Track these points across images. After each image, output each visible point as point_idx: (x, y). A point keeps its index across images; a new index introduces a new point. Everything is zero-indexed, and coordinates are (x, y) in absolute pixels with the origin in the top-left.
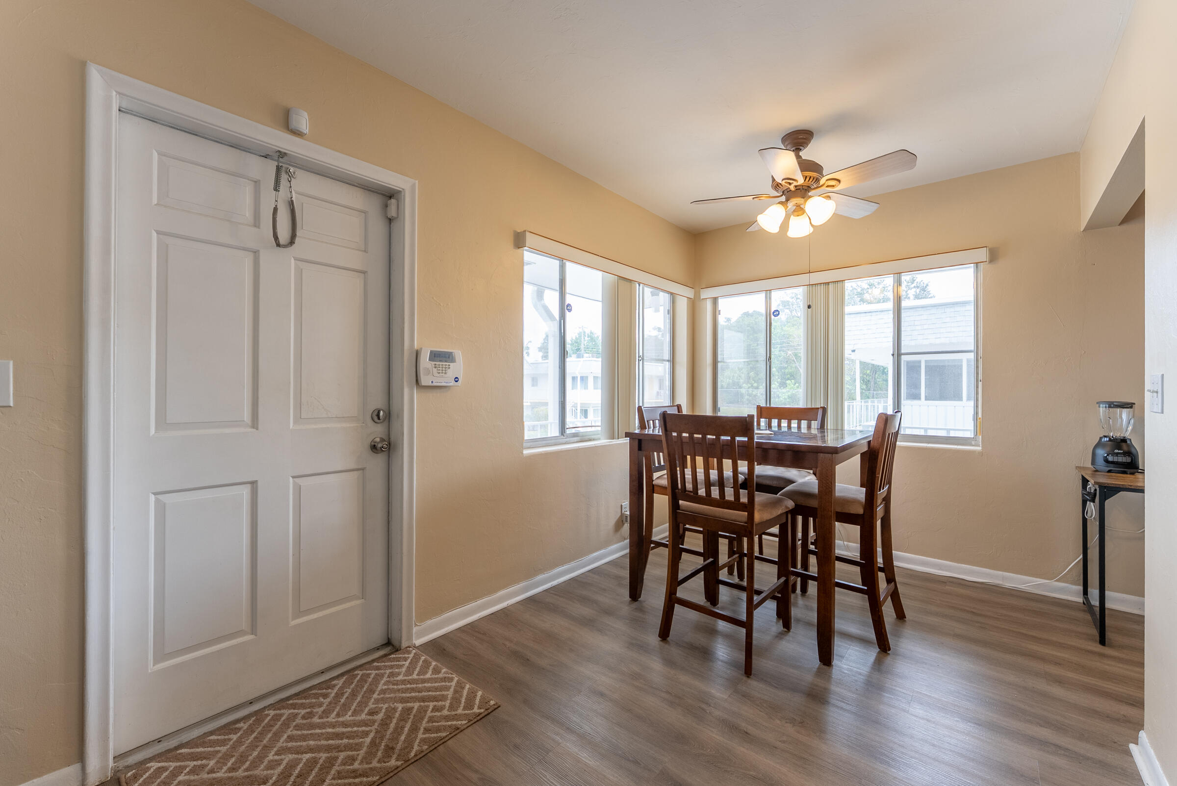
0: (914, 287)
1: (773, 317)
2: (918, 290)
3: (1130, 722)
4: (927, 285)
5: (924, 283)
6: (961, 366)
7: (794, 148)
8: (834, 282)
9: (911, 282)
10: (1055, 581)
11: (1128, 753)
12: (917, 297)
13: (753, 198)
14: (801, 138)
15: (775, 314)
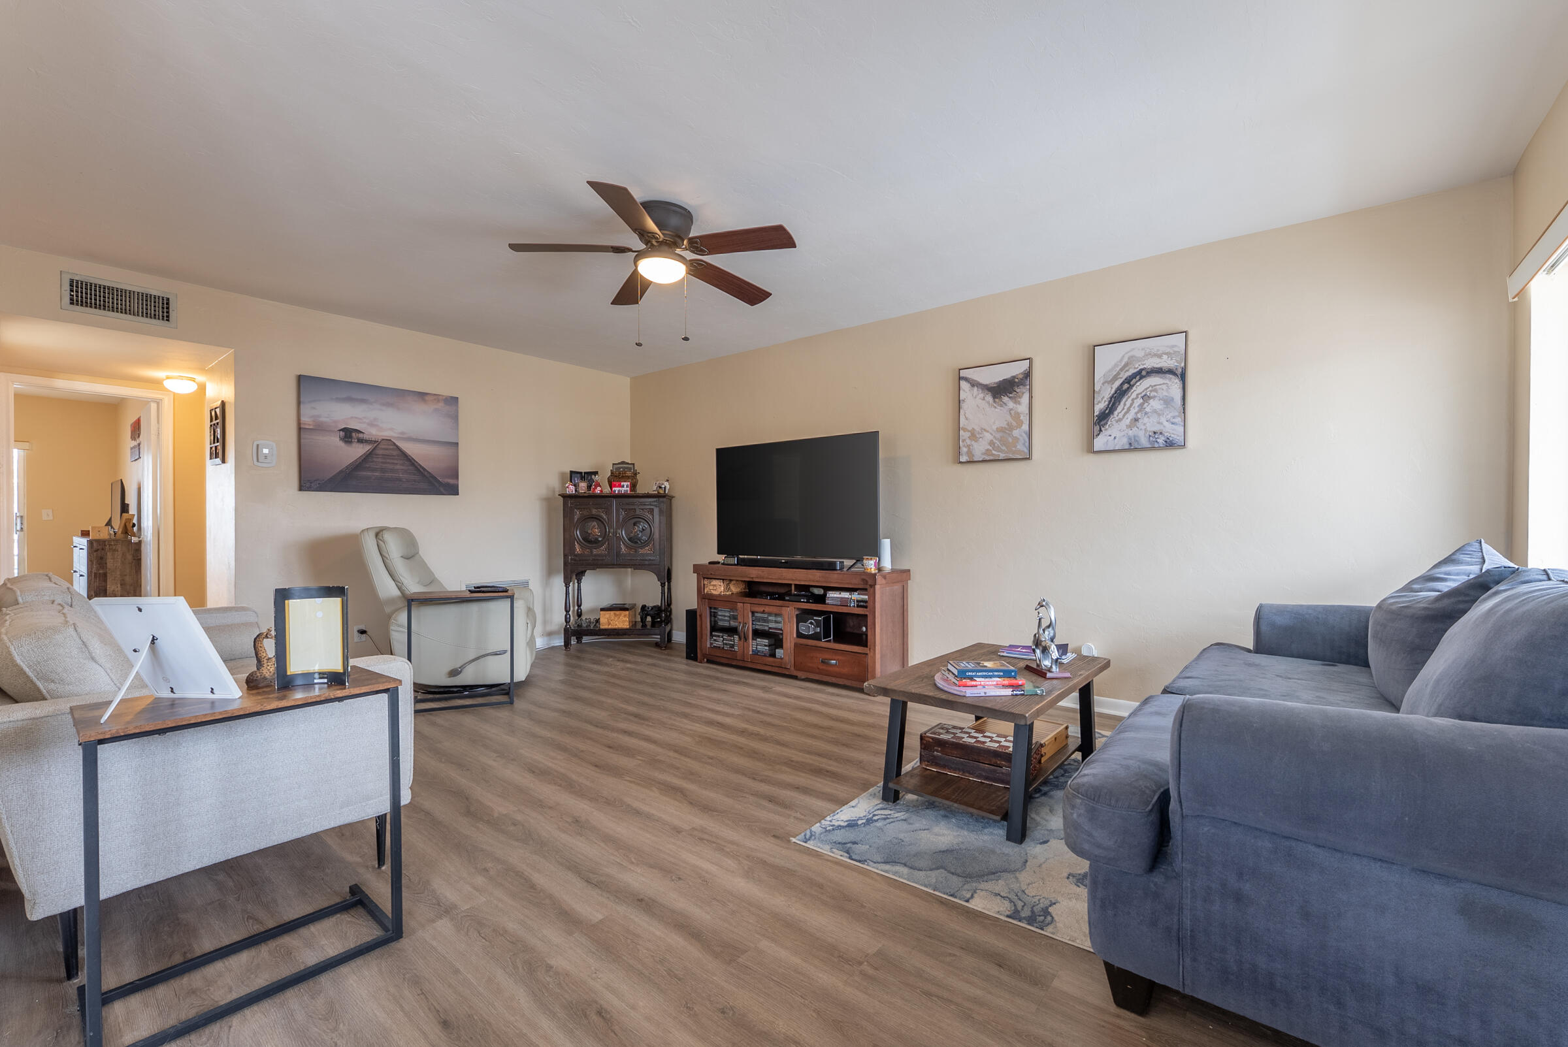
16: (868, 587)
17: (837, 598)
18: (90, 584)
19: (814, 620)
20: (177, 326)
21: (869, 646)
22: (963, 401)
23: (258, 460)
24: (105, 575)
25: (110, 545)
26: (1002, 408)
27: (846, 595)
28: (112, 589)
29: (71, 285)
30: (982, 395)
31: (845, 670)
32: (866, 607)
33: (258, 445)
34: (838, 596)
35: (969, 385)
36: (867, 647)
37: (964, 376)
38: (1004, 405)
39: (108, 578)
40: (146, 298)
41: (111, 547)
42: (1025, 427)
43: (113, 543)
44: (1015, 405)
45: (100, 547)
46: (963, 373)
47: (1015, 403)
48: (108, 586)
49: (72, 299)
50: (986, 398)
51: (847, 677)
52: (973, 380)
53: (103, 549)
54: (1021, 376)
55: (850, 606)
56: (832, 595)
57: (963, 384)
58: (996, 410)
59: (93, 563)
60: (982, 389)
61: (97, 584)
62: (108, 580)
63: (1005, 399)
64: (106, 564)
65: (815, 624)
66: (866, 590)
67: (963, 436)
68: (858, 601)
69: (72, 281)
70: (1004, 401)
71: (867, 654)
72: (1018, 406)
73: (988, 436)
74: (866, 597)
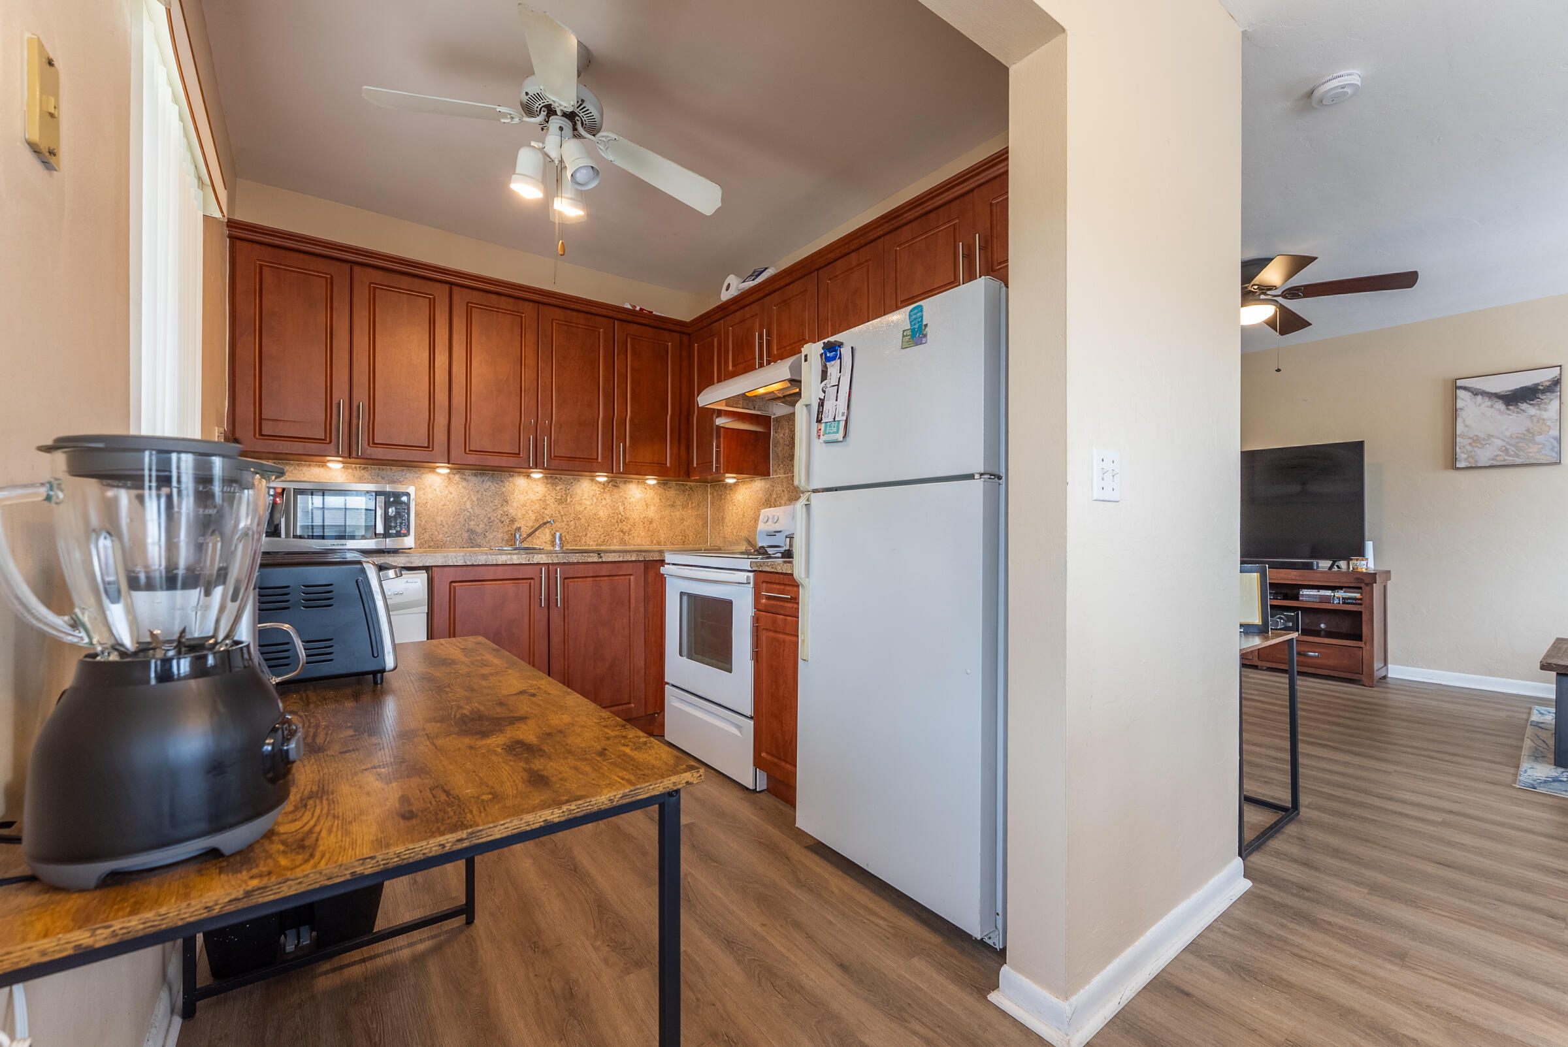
16: (1362, 585)
17: (1317, 595)
19: (1285, 615)
21: (1364, 638)
22: (1461, 409)
26: (1519, 415)
27: (1328, 593)
30: (1489, 403)
31: (1331, 662)
32: (1361, 604)
34: (1315, 593)
35: (1470, 394)
36: (1362, 641)
37: (1460, 385)
38: (1521, 412)
42: (1555, 433)
44: (1538, 412)
46: (1459, 383)
47: (1540, 409)
50: (1495, 406)
51: (1334, 669)
52: (1475, 389)
54: (1548, 384)
55: (1333, 603)
56: (1305, 592)
57: (1460, 393)
58: (1511, 417)
60: (1490, 398)
63: (1524, 406)
65: (1285, 619)
66: (1360, 588)
67: (1460, 443)
68: (1343, 598)
70: (1522, 408)
71: (1362, 648)
72: (1544, 413)
73: (1499, 443)
74: (1358, 595)
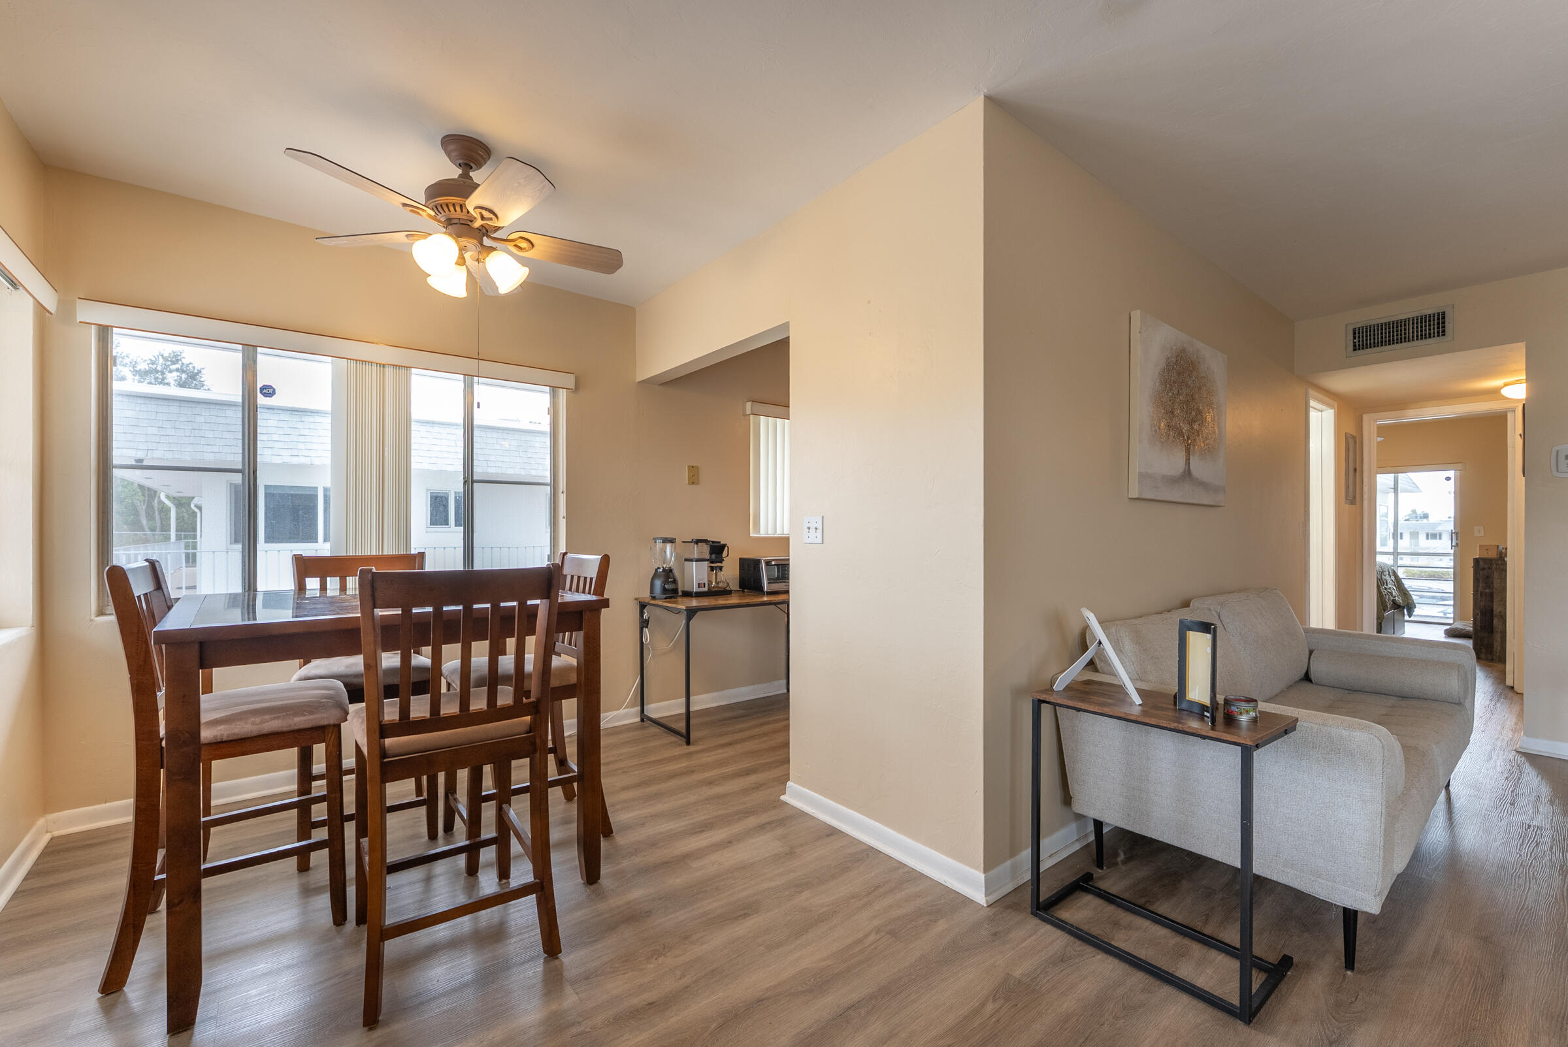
0: (177, 370)
1: (260, 397)
2: (184, 376)
3: (761, 785)
4: (199, 372)
5: (194, 368)
6: (317, 496)
7: (461, 161)
8: (394, 365)
9: (171, 361)
10: (624, 708)
11: (785, 804)
12: (182, 385)
13: (405, 205)
14: (480, 155)
15: (265, 391)
18: (1476, 602)
20: (1453, 338)
23: (1558, 471)
24: (1492, 595)
25: (1497, 564)
28: (1499, 610)
29: (1355, 333)
33: (1558, 451)
39: (1495, 598)
40: (1422, 319)
41: (1498, 566)
43: (1500, 563)
45: (1486, 566)
48: (1494, 607)
49: (1355, 346)
53: (1489, 568)
59: (1479, 582)
61: (1483, 603)
62: (1495, 600)
64: (1492, 583)
69: (1354, 331)
